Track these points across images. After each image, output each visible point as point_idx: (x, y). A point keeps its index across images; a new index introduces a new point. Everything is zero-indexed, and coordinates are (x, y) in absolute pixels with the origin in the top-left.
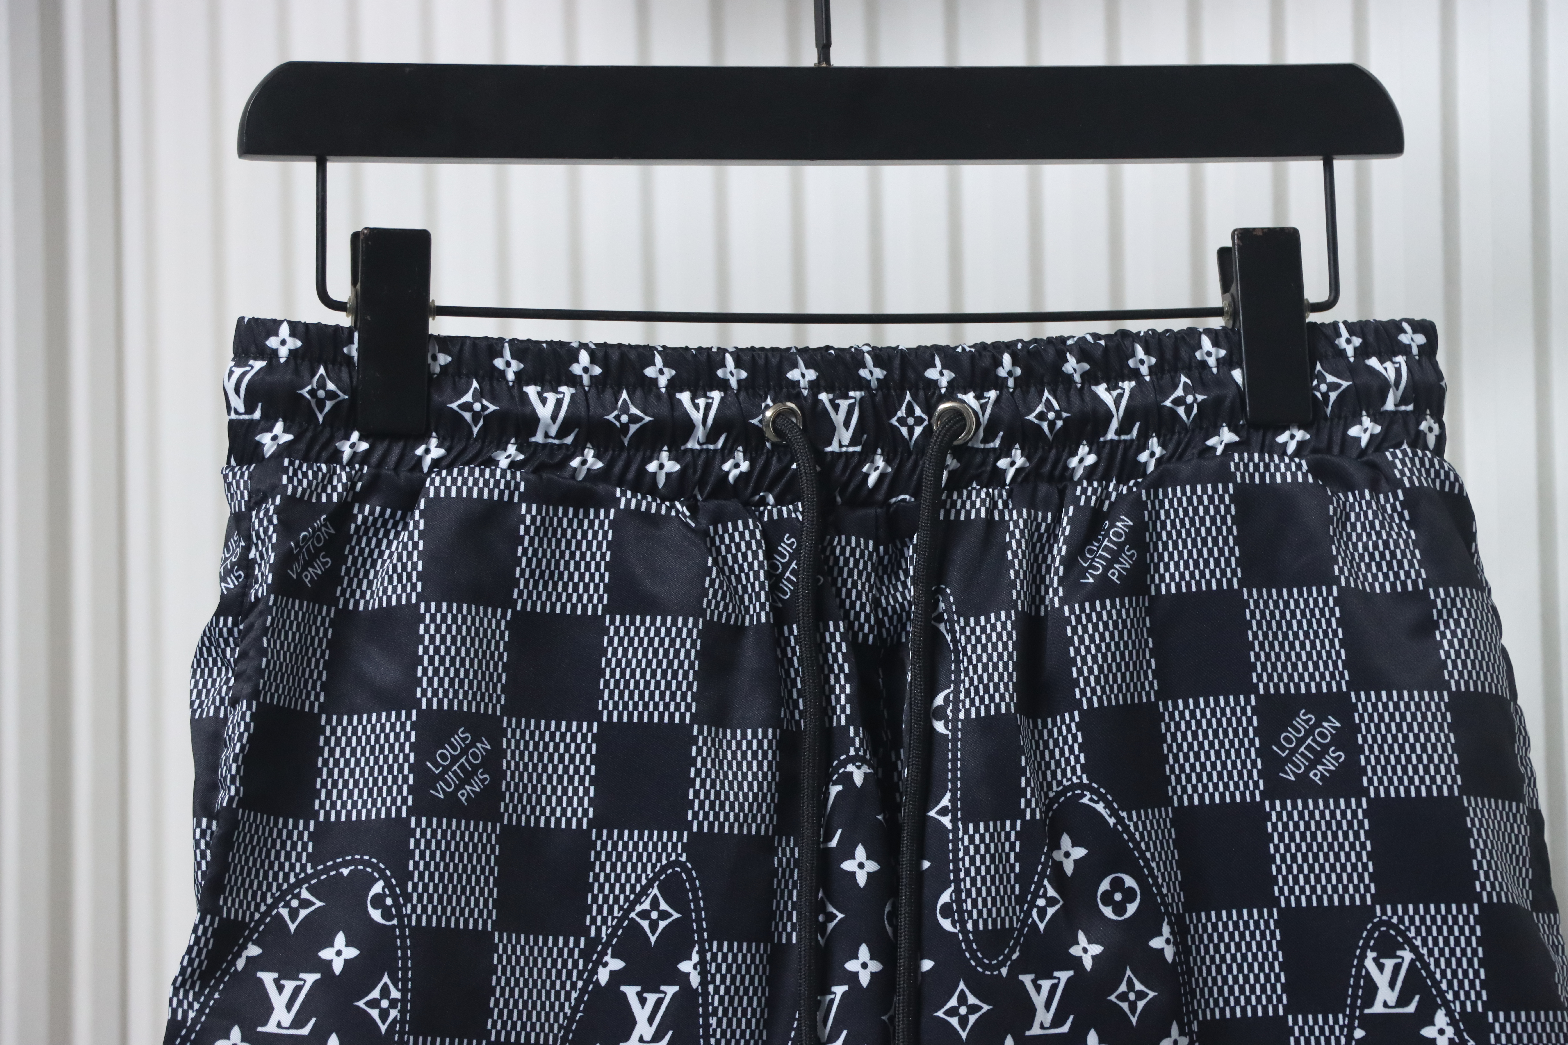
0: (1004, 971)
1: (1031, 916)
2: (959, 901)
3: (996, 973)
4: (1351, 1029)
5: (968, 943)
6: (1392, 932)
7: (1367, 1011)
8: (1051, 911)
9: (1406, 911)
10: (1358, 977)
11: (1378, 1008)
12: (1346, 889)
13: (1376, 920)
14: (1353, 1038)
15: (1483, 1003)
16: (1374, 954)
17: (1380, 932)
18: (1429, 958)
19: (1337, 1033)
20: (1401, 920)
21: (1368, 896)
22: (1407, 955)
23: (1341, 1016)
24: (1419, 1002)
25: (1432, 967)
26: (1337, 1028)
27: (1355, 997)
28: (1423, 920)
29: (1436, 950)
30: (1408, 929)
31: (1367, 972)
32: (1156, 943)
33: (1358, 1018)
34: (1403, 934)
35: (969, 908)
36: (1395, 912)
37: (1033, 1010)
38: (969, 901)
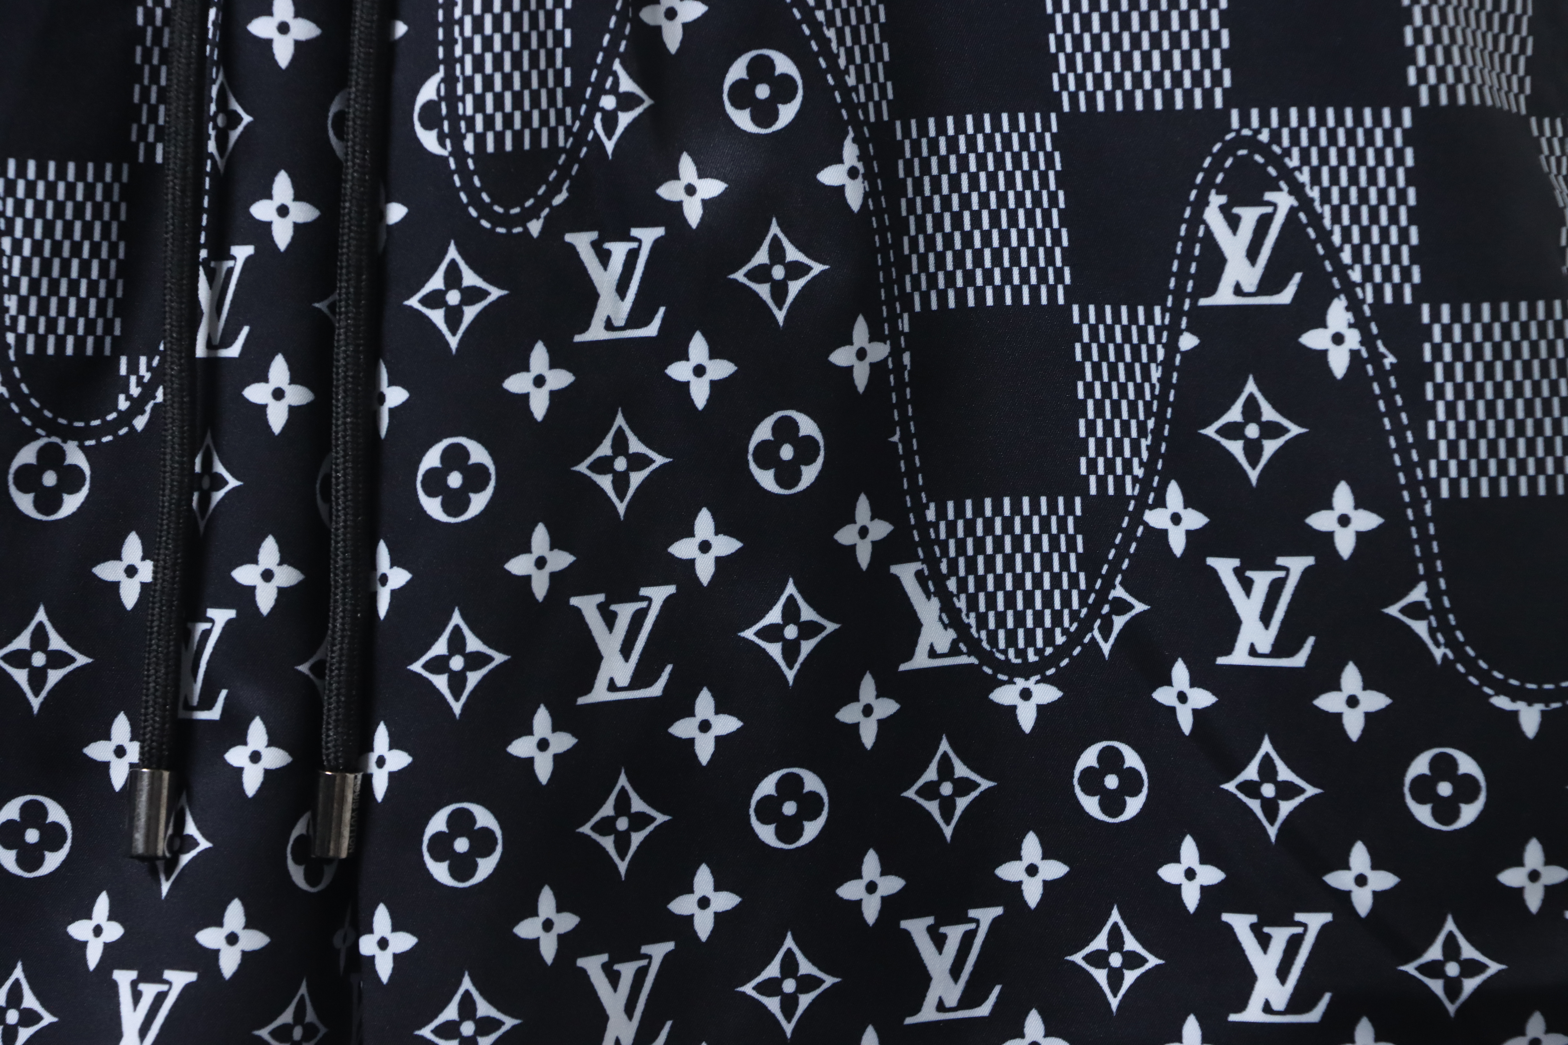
0: (535, 227)
1: (592, 126)
2: (452, 99)
3: (517, 230)
4: (1175, 333)
5: (466, 176)
6: (1259, 158)
7: (1203, 302)
8: (625, 119)
9: (1284, 120)
10: (1190, 239)
11: (1224, 296)
12: (1177, 79)
13: (1228, 137)
14: (1177, 350)
15: (1414, 287)
16: (1223, 199)
17: (1236, 158)
18: (1322, 204)
19: (1152, 340)
20: (1275, 136)
21: (1218, 92)
22: (1284, 200)
23: (1157, 310)
24: (1300, 285)
25: (1327, 222)
26: (1151, 330)
27: (1183, 276)
28: (1314, 136)
29: (1335, 192)
30: (1287, 153)
31: (1208, 232)
32: (831, 176)
33: (1187, 314)
34: (1278, 161)
35: (469, 111)
36: (1265, 121)
37: (592, 296)
38: (469, 99)
